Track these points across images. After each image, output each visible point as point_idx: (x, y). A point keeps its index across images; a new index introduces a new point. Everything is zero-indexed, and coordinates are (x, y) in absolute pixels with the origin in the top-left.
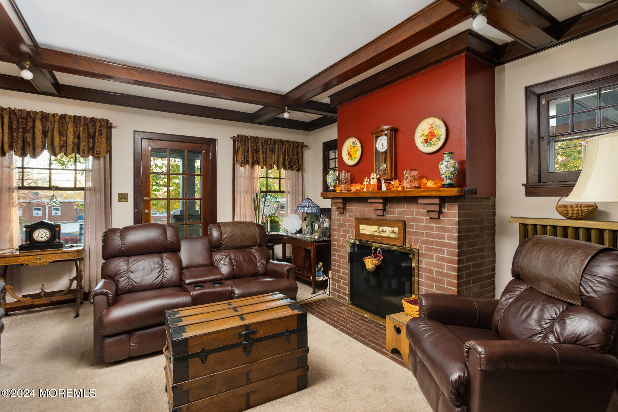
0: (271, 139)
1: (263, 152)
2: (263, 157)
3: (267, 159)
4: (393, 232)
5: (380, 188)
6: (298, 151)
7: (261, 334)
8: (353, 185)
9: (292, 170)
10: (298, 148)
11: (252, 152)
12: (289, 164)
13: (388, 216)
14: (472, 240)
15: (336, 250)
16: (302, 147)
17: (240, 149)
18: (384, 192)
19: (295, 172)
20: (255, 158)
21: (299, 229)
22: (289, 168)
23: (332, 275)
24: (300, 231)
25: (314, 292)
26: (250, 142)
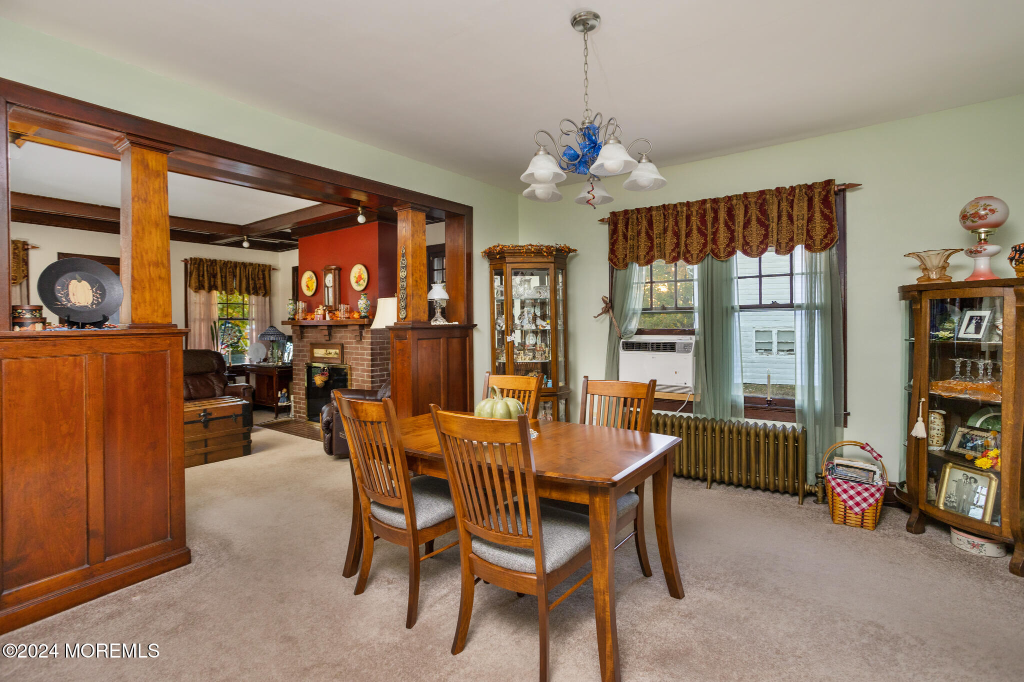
0: (231, 262)
1: (222, 276)
2: (222, 281)
3: (228, 283)
4: (336, 353)
5: (324, 317)
6: (264, 275)
7: (215, 415)
8: (309, 314)
9: (257, 295)
10: (264, 271)
11: (208, 276)
12: (253, 289)
13: (333, 341)
14: (386, 356)
15: (297, 375)
16: (270, 270)
17: (194, 274)
18: (328, 321)
19: (260, 297)
20: (212, 283)
21: (264, 357)
22: (253, 294)
23: (294, 398)
24: (265, 360)
25: (276, 417)
26: (205, 265)
